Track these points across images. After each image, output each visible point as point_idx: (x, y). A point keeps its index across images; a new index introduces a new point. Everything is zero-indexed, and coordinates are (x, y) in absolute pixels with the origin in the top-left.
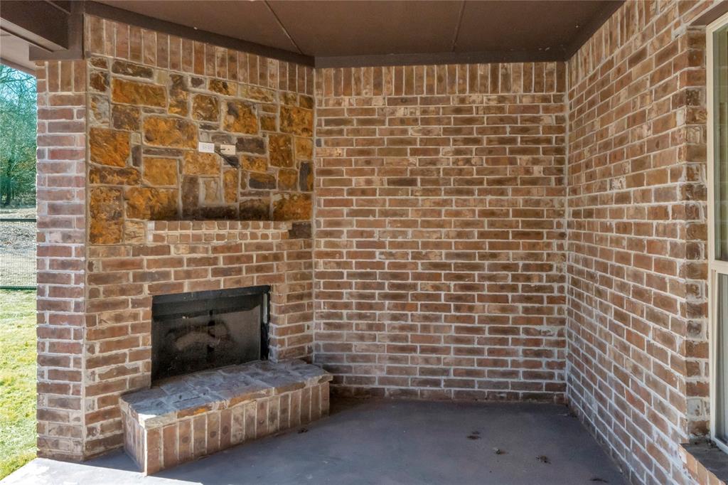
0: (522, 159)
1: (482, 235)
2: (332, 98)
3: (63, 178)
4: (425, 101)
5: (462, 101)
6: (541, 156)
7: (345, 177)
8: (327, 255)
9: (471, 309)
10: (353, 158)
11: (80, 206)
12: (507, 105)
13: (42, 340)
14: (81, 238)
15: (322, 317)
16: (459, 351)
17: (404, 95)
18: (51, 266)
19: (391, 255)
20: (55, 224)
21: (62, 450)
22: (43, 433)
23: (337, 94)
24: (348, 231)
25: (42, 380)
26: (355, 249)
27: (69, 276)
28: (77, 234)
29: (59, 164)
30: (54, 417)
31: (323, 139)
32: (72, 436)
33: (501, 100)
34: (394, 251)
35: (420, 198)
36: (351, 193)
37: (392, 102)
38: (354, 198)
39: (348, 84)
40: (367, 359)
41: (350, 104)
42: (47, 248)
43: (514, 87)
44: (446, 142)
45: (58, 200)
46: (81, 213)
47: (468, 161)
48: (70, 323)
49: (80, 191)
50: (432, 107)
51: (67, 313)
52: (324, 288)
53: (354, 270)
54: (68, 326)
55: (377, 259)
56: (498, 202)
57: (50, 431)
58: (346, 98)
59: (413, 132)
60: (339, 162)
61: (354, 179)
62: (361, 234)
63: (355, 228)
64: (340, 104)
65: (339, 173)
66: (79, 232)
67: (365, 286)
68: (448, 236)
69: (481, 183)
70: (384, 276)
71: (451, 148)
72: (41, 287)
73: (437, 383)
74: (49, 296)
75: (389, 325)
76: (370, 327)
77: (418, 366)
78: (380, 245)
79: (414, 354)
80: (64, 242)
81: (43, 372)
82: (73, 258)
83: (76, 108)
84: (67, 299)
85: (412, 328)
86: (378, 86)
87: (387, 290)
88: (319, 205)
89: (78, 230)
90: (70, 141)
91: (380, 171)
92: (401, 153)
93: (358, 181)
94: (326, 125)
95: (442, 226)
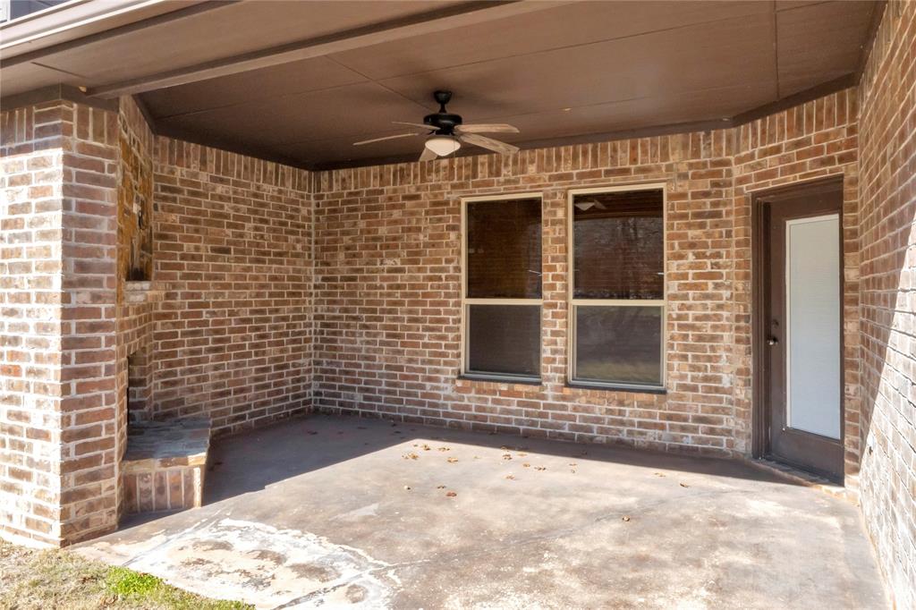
0: (291, 238)
1: (271, 295)
2: (167, 166)
3: (93, 233)
4: (236, 184)
5: (258, 188)
6: (300, 237)
7: (179, 242)
8: (165, 316)
9: (264, 353)
10: (185, 226)
11: (111, 264)
12: (283, 197)
13: (67, 414)
14: (112, 298)
15: (160, 377)
16: (257, 388)
17: (221, 176)
18: (78, 330)
19: (214, 313)
20: (83, 283)
21: (93, 528)
22: (68, 518)
23: (170, 163)
24: (182, 293)
25: (67, 459)
26: (187, 310)
27: (99, 339)
28: (108, 294)
29: (89, 218)
30: (81, 494)
31: (160, 204)
32: (105, 507)
33: (280, 192)
34: (216, 310)
35: (233, 264)
36: (183, 257)
37: (213, 179)
38: (186, 262)
39: (180, 156)
40: (196, 408)
41: (182, 175)
42: (74, 310)
43: (287, 184)
44: (248, 220)
45: (86, 257)
46: (112, 272)
47: (262, 237)
48: (101, 389)
49: (111, 249)
50: (240, 189)
51: (97, 379)
52: (162, 348)
53: (186, 329)
54: (98, 393)
55: (204, 318)
56: (279, 270)
57: (77, 512)
58: (179, 168)
59: (228, 208)
60: (174, 228)
61: (185, 245)
62: (192, 296)
63: (187, 290)
64: (173, 173)
65: (174, 238)
66: (110, 292)
67: (195, 343)
68: (251, 296)
69: (269, 255)
70: (208, 332)
71: (252, 225)
72: (66, 354)
73: (243, 417)
74: (76, 363)
75: (212, 375)
76: (198, 379)
77: (232, 407)
78: (206, 305)
79: (229, 397)
80: (94, 303)
81: (69, 449)
82: (103, 319)
83: (107, 162)
84: (97, 364)
85: (228, 375)
86: (204, 163)
87: (211, 345)
88: (157, 269)
89: (108, 290)
90: (100, 195)
91: (205, 240)
92: (220, 225)
93: (188, 247)
94: (162, 191)
95: (247, 288)
